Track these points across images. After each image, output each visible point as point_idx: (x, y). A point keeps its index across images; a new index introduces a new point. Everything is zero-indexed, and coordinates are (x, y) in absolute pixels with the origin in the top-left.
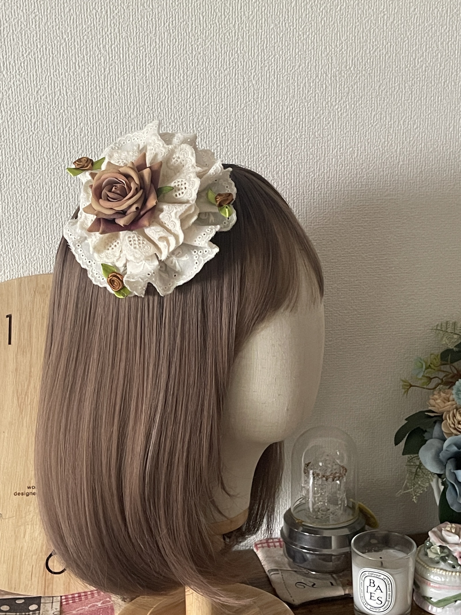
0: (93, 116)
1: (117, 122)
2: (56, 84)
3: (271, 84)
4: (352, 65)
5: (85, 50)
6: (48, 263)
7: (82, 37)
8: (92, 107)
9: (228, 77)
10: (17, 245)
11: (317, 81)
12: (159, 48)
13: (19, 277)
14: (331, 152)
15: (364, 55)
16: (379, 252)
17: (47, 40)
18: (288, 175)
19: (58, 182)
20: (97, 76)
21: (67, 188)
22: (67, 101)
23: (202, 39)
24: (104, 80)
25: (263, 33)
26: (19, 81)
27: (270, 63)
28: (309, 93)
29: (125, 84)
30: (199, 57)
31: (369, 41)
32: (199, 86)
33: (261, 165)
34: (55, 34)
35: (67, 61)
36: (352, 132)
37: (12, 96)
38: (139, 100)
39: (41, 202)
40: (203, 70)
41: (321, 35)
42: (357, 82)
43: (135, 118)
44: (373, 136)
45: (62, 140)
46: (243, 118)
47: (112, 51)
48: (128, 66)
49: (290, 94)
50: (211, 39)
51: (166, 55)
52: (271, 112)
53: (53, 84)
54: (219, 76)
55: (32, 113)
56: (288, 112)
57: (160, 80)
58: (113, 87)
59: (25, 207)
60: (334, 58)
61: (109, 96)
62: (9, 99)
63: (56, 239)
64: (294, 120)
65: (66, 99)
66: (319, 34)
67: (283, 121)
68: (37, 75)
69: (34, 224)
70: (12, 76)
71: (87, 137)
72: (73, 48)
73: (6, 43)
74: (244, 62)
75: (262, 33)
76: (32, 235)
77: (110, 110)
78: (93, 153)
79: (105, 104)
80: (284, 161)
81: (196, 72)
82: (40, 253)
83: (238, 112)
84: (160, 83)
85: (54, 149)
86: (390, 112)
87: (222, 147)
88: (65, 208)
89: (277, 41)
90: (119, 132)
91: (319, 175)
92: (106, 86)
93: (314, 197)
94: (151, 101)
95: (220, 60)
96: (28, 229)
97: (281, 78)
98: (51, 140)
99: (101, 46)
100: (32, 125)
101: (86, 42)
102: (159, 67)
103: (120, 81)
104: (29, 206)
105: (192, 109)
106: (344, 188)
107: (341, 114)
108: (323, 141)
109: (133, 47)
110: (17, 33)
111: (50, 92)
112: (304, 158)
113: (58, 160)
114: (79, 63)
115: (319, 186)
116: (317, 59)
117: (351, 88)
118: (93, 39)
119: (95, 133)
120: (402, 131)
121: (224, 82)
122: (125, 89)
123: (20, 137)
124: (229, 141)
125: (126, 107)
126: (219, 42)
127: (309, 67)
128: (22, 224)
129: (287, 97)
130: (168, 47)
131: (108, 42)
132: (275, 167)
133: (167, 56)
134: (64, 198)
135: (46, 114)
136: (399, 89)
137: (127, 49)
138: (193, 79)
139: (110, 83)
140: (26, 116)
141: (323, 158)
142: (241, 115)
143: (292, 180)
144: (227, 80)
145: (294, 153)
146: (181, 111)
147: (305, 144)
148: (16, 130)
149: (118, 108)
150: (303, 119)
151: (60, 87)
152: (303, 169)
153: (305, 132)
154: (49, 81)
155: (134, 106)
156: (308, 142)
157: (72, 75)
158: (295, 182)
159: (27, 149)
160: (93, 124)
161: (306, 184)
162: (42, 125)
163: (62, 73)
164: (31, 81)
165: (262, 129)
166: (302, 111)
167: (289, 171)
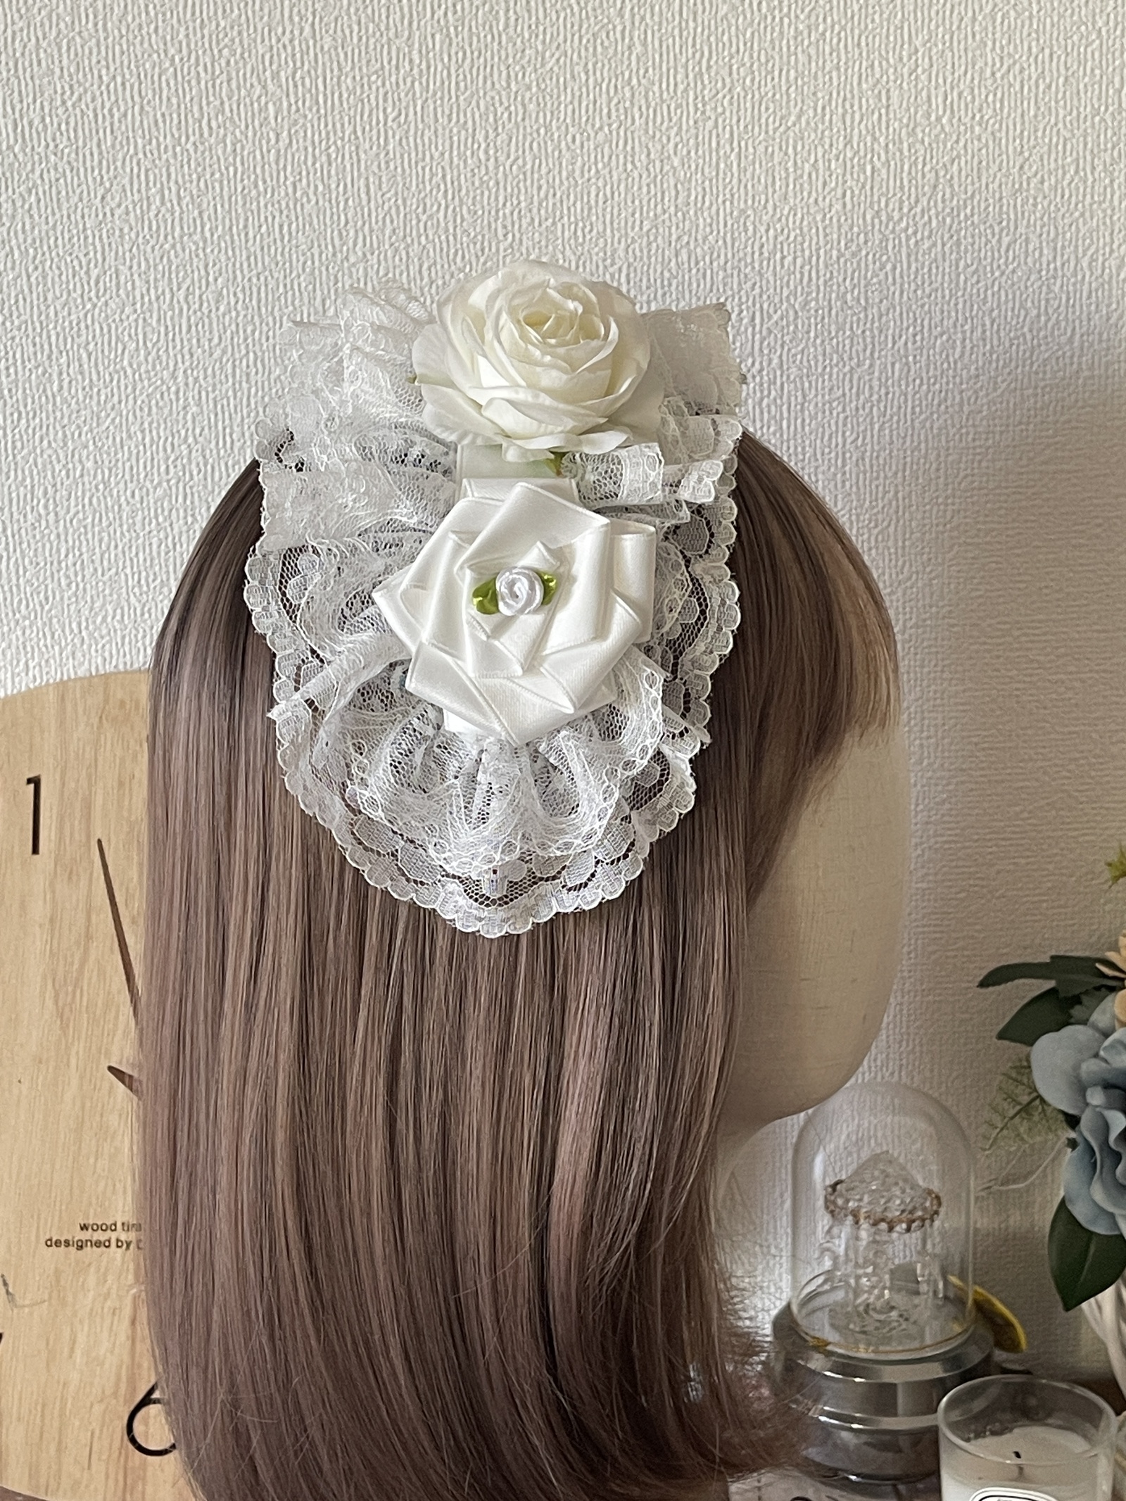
0: (248, 258)
1: (312, 274)
2: (151, 178)
3: (722, 166)
4: (945, 111)
5: (225, 84)
6: (140, 644)
7: (216, 52)
8: (247, 234)
9: (606, 150)
10: (58, 598)
11: (849, 154)
12: (421, 77)
13: (65, 678)
14: (890, 345)
15: (976, 82)
16: (1027, 615)
17: (126, 63)
19: (162, 434)
20: (258, 153)
21: (183, 447)
22: (181, 219)
23: (533, 52)
24: (277, 163)
25: (699, 30)
26: (56, 169)
27: (720, 110)
28: (827, 189)
29: (333, 172)
30: (528, 95)
31: (990, 44)
32: (529, 174)
34: (146, 45)
35: (179, 115)
36: (947, 292)
37: (39, 209)
38: (369, 215)
39: (117, 484)
40: (538, 131)
41: (857, 32)
42: (959, 156)
43: (358, 262)
44: (1007, 302)
45: (169, 323)
46: (649, 258)
47: (296, 86)
48: (338, 126)
49: (774, 192)
50: (558, 48)
51: (439, 94)
52: (725, 242)
53: (143, 177)
54: (582, 148)
55: (92, 254)
56: (771, 241)
57: (423, 160)
58: (300, 180)
59: (77, 498)
60: (895, 94)
61: (291, 206)
62: (31, 216)
63: (159, 580)
64: (786, 263)
65: (177, 214)
66: (852, 30)
67: (757, 265)
68: (100, 153)
69: (101, 541)
70: (36, 157)
71: (234, 314)
72: (194, 82)
73: (21, 71)
74: (648, 109)
75: (695, 29)
76: (96, 570)
77: (294, 242)
78: (251, 355)
79: (281, 226)
80: (760, 371)
81: (521, 137)
82: (118, 617)
83: (633, 241)
84: (423, 169)
85: (149, 345)
86: (1052, 235)
88: (180, 499)
89: (738, 51)
91: (857, 409)
92: (282, 180)
93: (844, 466)
94: (402, 215)
95: (584, 104)
96: (85, 556)
97: (751, 150)
98: (141, 321)
99: (268, 73)
100: (92, 283)
101: (228, 63)
102: (420, 126)
103: (318, 165)
104: (88, 494)
105: (510, 236)
106: (926, 441)
107: (917, 242)
108: (866, 316)
109: (351, 75)
110: (49, 45)
111: (136, 197)
112: (816, 362)
113: (159, 375)
114: (209, 120)
115: (857, 439)
116: (849, 96)
117: (942, 173)
118: (246, 55)
119: (254, 302)
120: (1086, 287)
121: (596, 163)
122: (333, 186)
123: (60, 316)
125: (336, 233)
126: (580, 57)
127: (827, 117)
128: (71, 543)
129: (767, 201)
130: (445, 72)
131: (286, 62)
133: (442, 99)
134: (176, 473)
135: (127, 254)
136: (1077, 172)
137: (335, 80)
138: (512, 158)
139: (293, 171)
140: (75, 262)
141: (868, 362)
142: (641, 251)
144: (603, 157)
145: (789, 350)
146: (482, 243)
147: (816, 325)
148: (50, 296)
149: (314, 236)
150: (810, 258)
151: (162, 184)
152: (813, 391)
153: (818, 294)
154: (132, 170)
155: (356, 231)
156: (826, 320)
157: (192, 151)
158: (792, 428)
159: (79, 346)
160: (250, 280)
161: (823, 433)
162: (118, 284)
163: (166, 147)
164: (86, 170)
165: (698, 286)
166: (807, 238)
167: (775, 399)
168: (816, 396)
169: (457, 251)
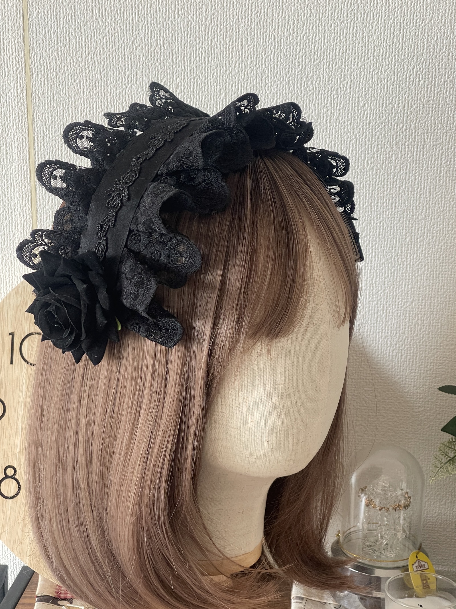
0: (190, 70)
1: (216, 78)
2: (153, 34)
3: (395, 40)
8: (190, 60)
9: (345, 31)
18: (410, 146)
20: (197, 26)
22: (164, 53)
24: (205, 31)
26: (115, 29)
27: (396, 15)
29: (228, 36)
30: (312, 7)
32: (311, 40)
33: (378, 133)
35: (166, 9)
37: (107, 45)
38: (242, 54)
40: (316, 21)
43: (236, 74)
46: (360, 79)
48: (231, 16)
49: (418, 52)
51: (275, 4)
52: (394, 73)
53: (149, 34)
54: (334, 30)
55: (127, 65)
57: (266, 32)
58: (214, 38)
61: (210, 49)
62: (103, 48)
64: (421, 83)
65: (162, 50)
67: (407, 83)
68: (133, 23)
70: (107, 24)
71: (183, 94)
74: (364, 14)
77: (210, 64)
79: (205, 58)
80: (406, 130)
81: (308, 24)
83: (354, 71)
84: (266, 36)
87: (333, 111)
90: (218, 89)
91: (448, 149)
92: (207, 38)
93: (440, 173)
94: (255, 55)
95: (336, 11)
97: (408, 33)
98: (145, 95)
100: (126, 78)
102: (266, 17)
103: (222, 32)
105: (301, 66)
111: (146, 42)
112: (431, 127)
114: (178, 11)
121: (340, 37)
122: (228, 42)
123: (112, 91)
124: (342, 104)
125: (227, 61)
127: (443, 21)
129: (414, 56)
132: (395, 136)
133: (276, 6)
135: (141, 67)
138: (304, 33)
139: (211, 35)
140: (120, 68)
142: (357, 75)
143: (415, 153)
144: (343, 34)
145: (419, 121)
146: (289, 68)
147: (432, 111)
148: (109, 83)
149: (218, 62)
150: (431, 81)
151: (157, 37)
152: (429, 140)
153: (434, 97)
154: (145, 31)
155: (236, 61)
156: (437, 109)
157: (170, 24)
158: (418, 156)
159: (119, 103)
160: (190, 79)
161: (432, 158)
162: (137, 78)
163: (160, 22)
164: (127, 30)
165: (381, 91)
166: (431, 73)
167: (411, 142)
168: (430, 142)
169: (278, 72)
